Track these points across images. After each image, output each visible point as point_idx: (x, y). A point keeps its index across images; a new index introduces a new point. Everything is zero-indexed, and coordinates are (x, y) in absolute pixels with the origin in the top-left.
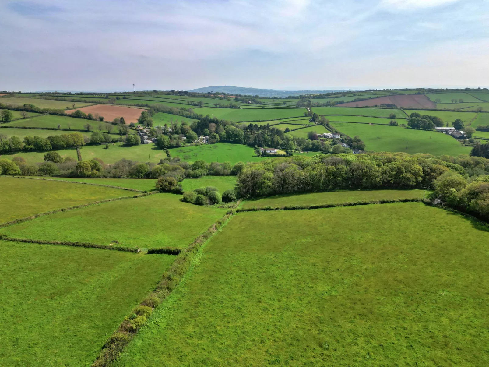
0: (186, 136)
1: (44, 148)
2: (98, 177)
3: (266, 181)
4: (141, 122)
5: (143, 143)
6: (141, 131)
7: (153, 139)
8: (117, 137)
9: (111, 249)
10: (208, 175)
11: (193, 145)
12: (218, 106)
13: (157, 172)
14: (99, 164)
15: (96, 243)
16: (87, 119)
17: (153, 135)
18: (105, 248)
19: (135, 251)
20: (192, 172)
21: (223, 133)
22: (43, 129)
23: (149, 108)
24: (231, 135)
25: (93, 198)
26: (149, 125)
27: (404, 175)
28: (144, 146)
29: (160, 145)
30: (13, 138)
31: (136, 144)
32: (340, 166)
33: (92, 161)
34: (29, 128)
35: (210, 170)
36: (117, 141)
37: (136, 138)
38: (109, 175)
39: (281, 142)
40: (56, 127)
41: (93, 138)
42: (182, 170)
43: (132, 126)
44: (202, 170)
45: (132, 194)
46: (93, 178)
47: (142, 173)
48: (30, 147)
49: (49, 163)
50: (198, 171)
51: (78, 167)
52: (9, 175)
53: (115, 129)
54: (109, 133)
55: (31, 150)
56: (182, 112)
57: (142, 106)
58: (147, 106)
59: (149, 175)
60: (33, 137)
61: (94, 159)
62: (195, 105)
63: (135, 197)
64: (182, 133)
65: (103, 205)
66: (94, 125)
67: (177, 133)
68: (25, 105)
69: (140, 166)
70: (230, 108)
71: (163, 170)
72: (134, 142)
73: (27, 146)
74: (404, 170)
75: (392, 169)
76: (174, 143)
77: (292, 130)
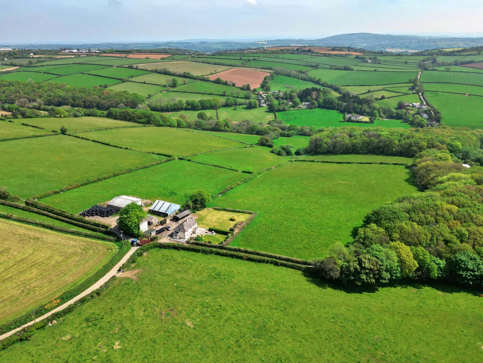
0: (292, 102)
1: (197, 108)
2: (228, 131)
3: (324, 144)
4: (263, 86)
5: (260, 106)
6: (261, 95)
7: (267, 103)
8: (242, 101)
9: (229, 169)
10: (298, 135)
11: (295, 110)
12: (333, 68)
13: (263, 131)
14: (229, 123)
15: (223, 166)
16: (224, 84)
17: (268, 100)
18: (227, 168)
19: (237, 171)
20: (286, 132)
21: (321, 100)
22: (196, 93)
23: (271, 71)
24: (327, 102)
25: (224, 146)
26: (268, 89)
28: (260, 109)
29: (271, 109)
30: (180, 101)
31: (255, 107)
32: (372, 139)
33: (225, 121)
34: (188, 92)
35: (300, 131)
36: (242, 104)
37: (255, 103)
38: (235, 130)
39: (368, 110)
40: (204, 92)
41: (226, 102)
42: (278, 131)
43: (255, 90)
44: (294, 131)
45: (244, 146)
46: (225, 132)
47: (254, 131)
48: (189, 107)
49: (201, 120)
50: (290, 132)
51: (217, 124)
52: (181, 127)
53: (243, 93)
54: (237, 97)
55: (189, 109)
56: (299, 75)
57: (267, 69)
58: (270, 69)
59: (258, 133)
60: (191, 100)
61: (226, 119)
62: (312, 66)
63: (245, 147)
64: (290, 99)
65: (228, 151)
66: (229, 90)
67: (286, 99)
68: (184, 73)
69: (253, 126)
70: (344, 69)
71: (267, 130)
72: (254, 105)
73: (187, 107)
76: (281, 108)
77: (388, 98)
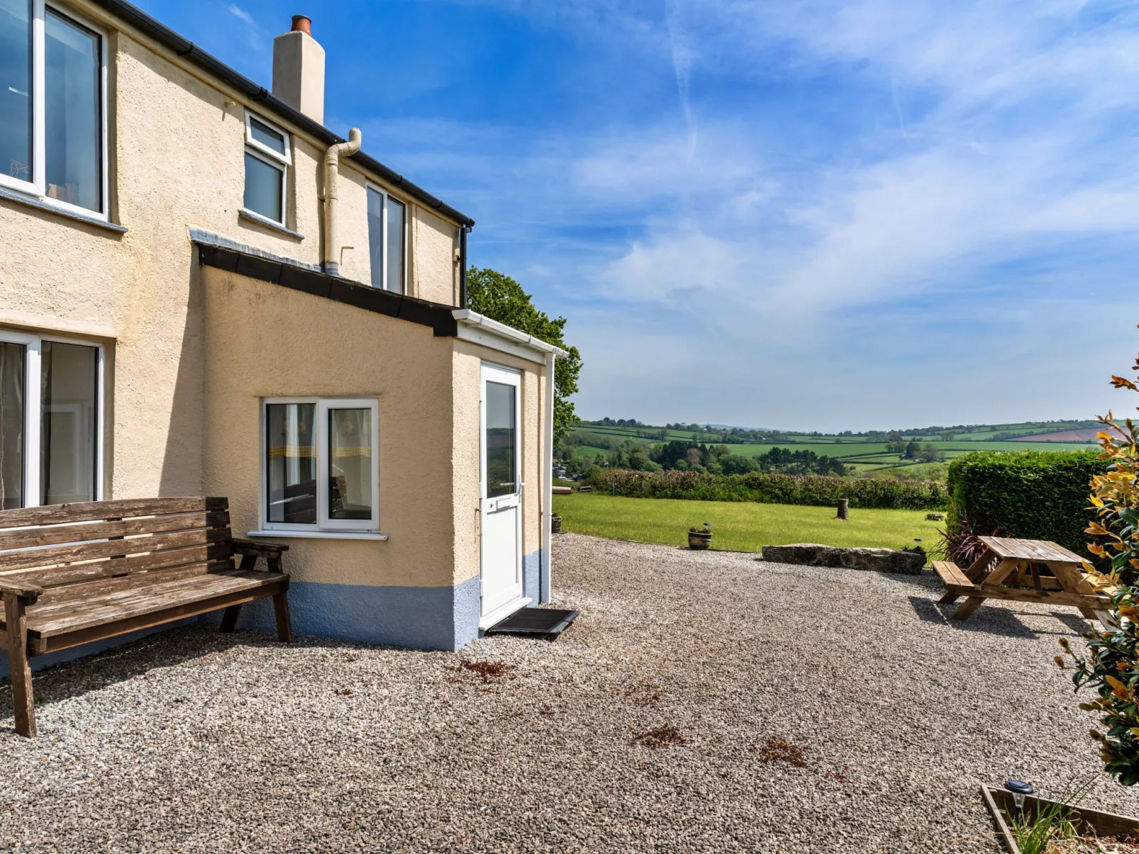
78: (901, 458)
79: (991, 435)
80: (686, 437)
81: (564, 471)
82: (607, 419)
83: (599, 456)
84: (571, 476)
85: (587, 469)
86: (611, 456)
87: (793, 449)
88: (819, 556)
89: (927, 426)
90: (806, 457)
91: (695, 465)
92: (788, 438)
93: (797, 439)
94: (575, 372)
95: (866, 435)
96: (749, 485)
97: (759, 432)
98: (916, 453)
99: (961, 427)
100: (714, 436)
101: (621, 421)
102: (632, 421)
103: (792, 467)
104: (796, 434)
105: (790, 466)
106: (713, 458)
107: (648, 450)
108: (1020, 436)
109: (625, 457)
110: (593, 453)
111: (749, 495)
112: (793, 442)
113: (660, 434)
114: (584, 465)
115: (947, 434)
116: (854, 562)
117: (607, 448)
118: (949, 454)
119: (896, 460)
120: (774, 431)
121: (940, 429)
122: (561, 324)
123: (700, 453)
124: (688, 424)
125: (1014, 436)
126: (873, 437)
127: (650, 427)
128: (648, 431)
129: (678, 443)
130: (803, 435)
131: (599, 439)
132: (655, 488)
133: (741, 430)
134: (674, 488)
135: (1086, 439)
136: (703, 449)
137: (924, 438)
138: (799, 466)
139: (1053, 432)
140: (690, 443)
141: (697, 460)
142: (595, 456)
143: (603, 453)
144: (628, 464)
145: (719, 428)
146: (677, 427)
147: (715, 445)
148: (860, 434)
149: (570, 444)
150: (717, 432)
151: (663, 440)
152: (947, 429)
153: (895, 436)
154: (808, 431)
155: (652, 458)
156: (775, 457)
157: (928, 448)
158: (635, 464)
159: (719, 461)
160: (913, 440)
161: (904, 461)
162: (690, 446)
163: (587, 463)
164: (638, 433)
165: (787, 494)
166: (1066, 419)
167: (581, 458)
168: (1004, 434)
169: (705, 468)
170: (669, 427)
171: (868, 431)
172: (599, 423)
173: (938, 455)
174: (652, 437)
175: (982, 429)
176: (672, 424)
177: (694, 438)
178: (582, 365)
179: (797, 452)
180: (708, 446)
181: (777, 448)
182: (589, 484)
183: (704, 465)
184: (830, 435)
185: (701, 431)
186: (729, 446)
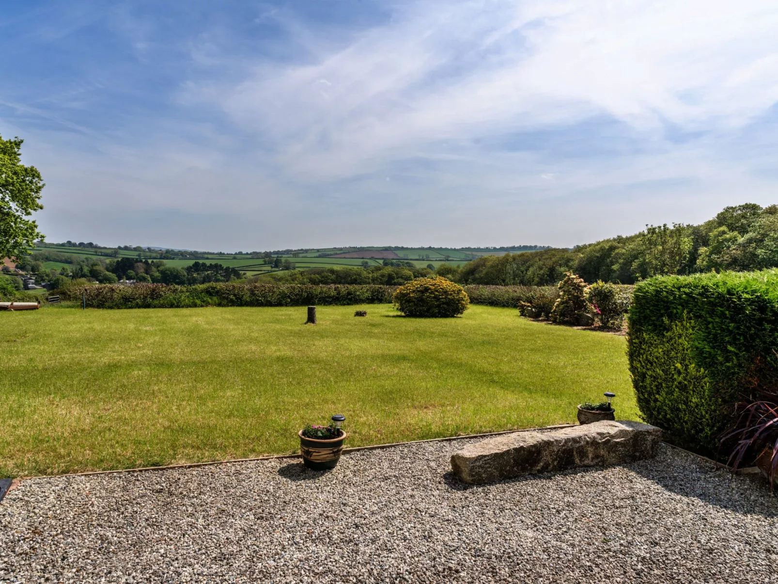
0: (98, 280)
4: (21, 267)
7: (43, 284)
17: (43, 280)
21: (157, 274)
24: (169, 276)
26: (35, 270)
27: (395, 281)
43: (5, 270)
56: (88, 261)
74: (395, 275)
75: (383, 276)
78: (272, 267)
79: (317, 254)
80: (133, 255)
81: (33, 281)
82: (69, 242)
83: (63, 269)
84: (40, 284)
85: (54, 279)
86: (74, 269)
87: (208, 263)
88: (546, 457)
89: (284, 249)
90: (217, 267)
91: (141, 274)
92: (203, 255)
93: (210, 256)
94: (37, 192)
95: (251, 254)
96: (209, 292)
97: (185, 252)
98: (280, 264)
99: (302, 250)
100: (154, 255)
101: (81, 244)
102: (91, 244)
103: (208, 274)
104: (208, 253)
105: (206, 273)
106: (154, 269)
107: (104, 264)
108: (331, 255)
109: (86, 269)
110: (58, 267)
111: (210, 300)
112: (207, 258)
113: (115, 252)
114: (51, 275)
115: (295, 254)
116: (590, 456)
117: (70, 263)
118: (297, 265)
119: (269, 268)
120: (194, 252)
121: (291, 251)
122: (18, 144)
123: (144, 266)
124: (134, 246)
125: (328, 255)
126: (255, 255)
127: (105, 248)
128: (103, 251)
129: (128, 259)
130: (213, 254)
131: (64, 256)
132: (126, 299)
133: (172, 251)
134: (145, 298)
135: (362, 257)
136: (146, 263)
137: (284, 256)
138: (212, 273)
139: (346, 253)
140: (137, 259)
141: (142, 270)
142: (61, 269)
143: (66, 266)
144: (89, 274)
145: (156, 249)
146: (126, 248)
147: (155, 260)
148: (247, 254)
149: (38, 260)
150: (155, 252)
151: (115, 257)
152: (295, 251)
153: (267, 254)
154: (216, 252)
155: (107, 270)
156: (197, 267)
157: (286, 261)
158: (94, 275)
159: (158, 271)
160: (278, 257)
161: (274, 269)
162: (137, 261)
163: (54, 274)
164: (96, 252)
165: (240, 299)
166: (352, 246)
167: (48, 271)
168: (324, 254)
169: (148, 276)
170: (120, 248)
171: (252, 251)
172: (63, 245)
173: (292, 265)
174: (107, 255)
175: (313, 251)
176: (122, 246)
177: (139, 255)
178: (44, 185)
179: (211, 264)
180: (150, 261)
181: (198, 262)
182: (58, 293)
183: (147, 274)
184: (230, 254)
185: (144, 251)
186: (165, 261)
